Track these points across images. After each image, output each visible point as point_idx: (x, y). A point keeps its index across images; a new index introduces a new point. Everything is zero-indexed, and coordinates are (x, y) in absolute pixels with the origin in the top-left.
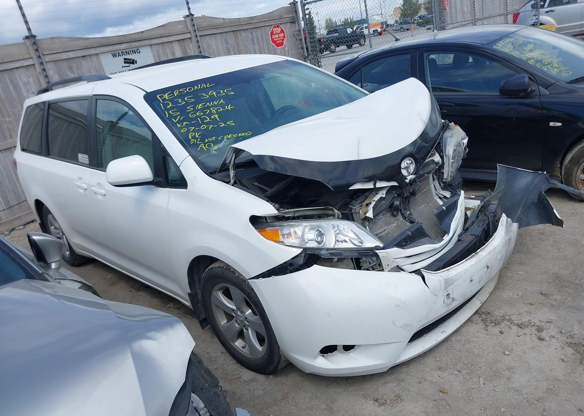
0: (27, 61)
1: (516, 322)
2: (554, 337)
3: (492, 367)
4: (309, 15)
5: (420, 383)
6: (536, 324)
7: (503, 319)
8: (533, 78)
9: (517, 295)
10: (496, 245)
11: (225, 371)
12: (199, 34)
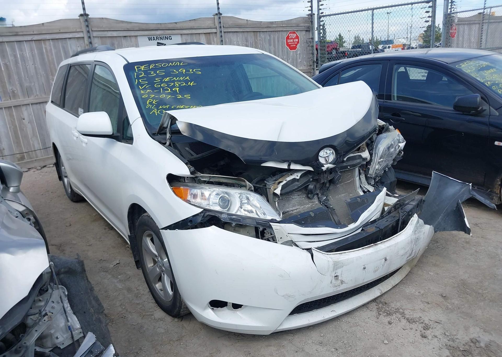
0: (78, 34)
1: (407, 316)
2: (436, 337)
3: (367, 352)
4: (323, 27)
5: (296, 352)
6: (425, 322)
7: (397, 311)
8: (486, 98)
9: (419, 292)
10: (399, 241)
11: (144, 307)
12: (223, 30)
